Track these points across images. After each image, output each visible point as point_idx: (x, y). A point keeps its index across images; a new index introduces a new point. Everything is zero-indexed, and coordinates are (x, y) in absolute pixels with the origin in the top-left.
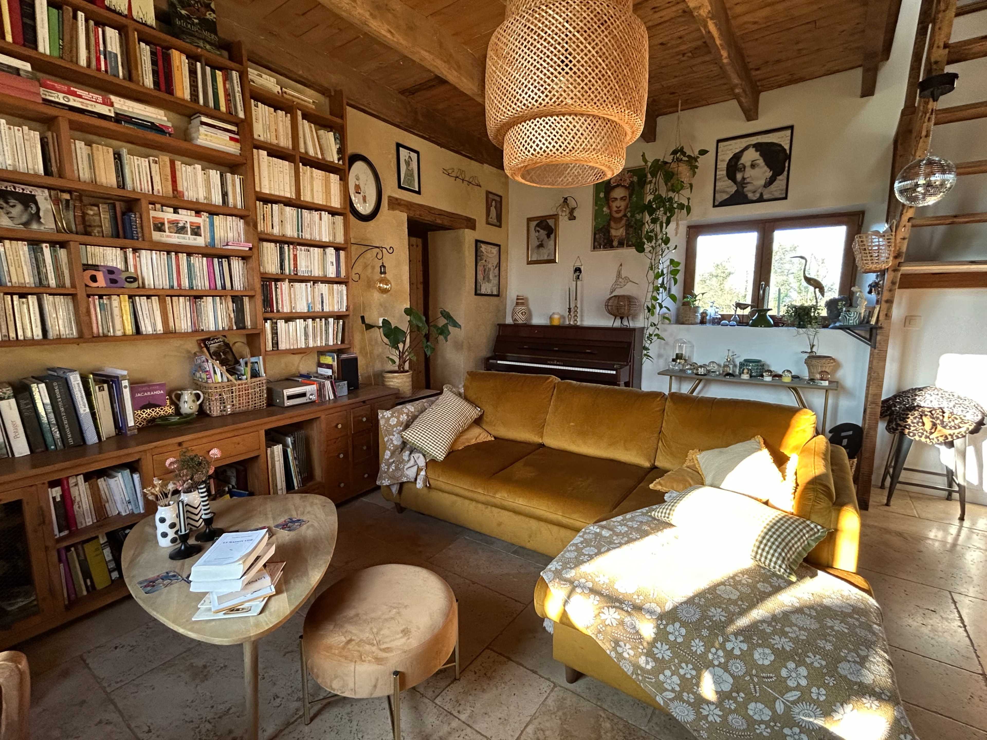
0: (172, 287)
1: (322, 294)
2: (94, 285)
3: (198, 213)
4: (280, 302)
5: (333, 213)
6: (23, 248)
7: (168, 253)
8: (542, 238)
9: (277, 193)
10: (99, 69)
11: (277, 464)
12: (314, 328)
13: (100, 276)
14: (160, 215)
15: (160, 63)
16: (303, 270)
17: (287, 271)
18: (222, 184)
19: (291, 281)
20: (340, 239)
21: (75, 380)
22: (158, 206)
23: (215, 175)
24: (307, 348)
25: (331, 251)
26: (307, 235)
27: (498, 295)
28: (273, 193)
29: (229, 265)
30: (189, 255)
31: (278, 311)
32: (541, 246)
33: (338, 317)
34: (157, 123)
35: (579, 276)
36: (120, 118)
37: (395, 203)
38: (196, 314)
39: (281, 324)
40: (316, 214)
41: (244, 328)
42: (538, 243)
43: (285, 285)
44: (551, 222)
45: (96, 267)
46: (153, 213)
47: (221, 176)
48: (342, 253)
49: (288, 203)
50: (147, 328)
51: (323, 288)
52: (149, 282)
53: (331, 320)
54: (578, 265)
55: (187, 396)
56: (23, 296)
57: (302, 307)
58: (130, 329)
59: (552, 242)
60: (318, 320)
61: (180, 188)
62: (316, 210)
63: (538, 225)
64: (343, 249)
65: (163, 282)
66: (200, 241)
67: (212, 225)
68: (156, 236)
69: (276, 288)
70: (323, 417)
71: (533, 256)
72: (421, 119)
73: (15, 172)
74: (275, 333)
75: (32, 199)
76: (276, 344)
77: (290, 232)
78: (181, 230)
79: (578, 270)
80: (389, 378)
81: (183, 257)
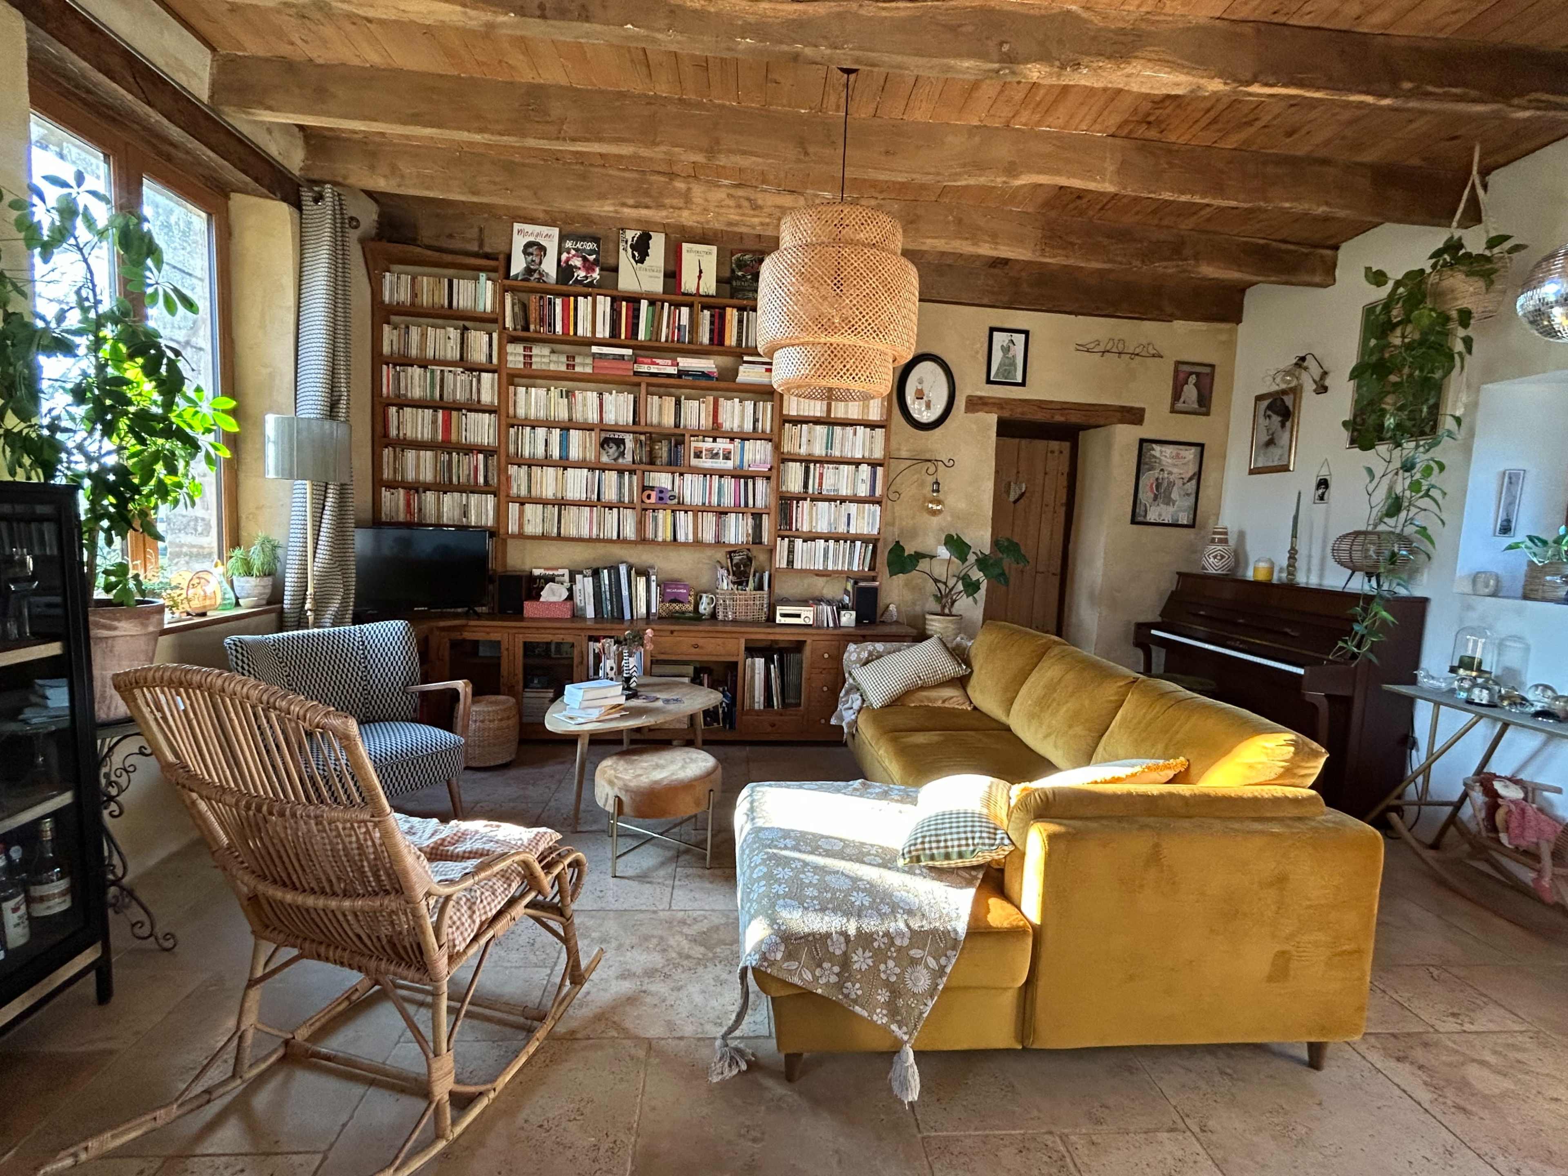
0: (704, 504)
1: (849, 515)
2: (648, 501)
3: (732, 440)
4: (800, 520)
5: (872, 426)
6: (614, 475)
7: (705, 476)
8: (1273, 428)
9: (806, 414)
10: (673, 341)
11: (757, 676)
12: (835, 550)
13: (653, 494)
14: (700, 444)
15: (717, 321)
16: (828, 488)
17: (810, 491)
18: (755, 412)
19: (812, 500)
20: (878, 454)
21: (623, 569)
22: (701, 438)
23: (749, 405)
24: (826, 570)
25: (865, 469)
26: (836, 453)
27: (1192, 526)
28: (801, 413)
29: (754, 484)
30: (721, 476)
31: (797, 530)
32: (1270, 443)
33: (866, 540)
34: (706, 370)
35: (1323, 494)
36: (681, 374)
37: (975, 404)
38: (720, 528)
39: (799, 542)
40: (850, 430)
41: (761, 543)
42: (1268, 438)
43: (806, 504)
44: (1288, 400)
45: (652, 488)
46: (693, 444)
47: (755, 405)
48: (880, 470)
49: (817, 421)
50: (681, 537)
51: (853, 508)
52: (687, 500)
53: (858, 543)
54: (1324, 473)
55: (705, 599)
56: (611, 508)
57: (822, 527)
58: (669, 537)
59: (1287, 435)
60: (842, 542)
61: (720, 421)
62: (851, 425)
63: (1269, 407)
64: (881, 465)
65: (698, 501)
66: (729, 465)
67: (743, 449)
68: (694, 462)
69: (797, 507)
70: (809, 642)
71: (1260, 459)
72: (1028, 290)
73: (616, 424)
74: (791, 552)
75: (622, 441)
76: (790, 562)
77: (819, 450)
78: (715, 456)
79: (1323, 484)
80: (932, 620)
81: (716, 478)
